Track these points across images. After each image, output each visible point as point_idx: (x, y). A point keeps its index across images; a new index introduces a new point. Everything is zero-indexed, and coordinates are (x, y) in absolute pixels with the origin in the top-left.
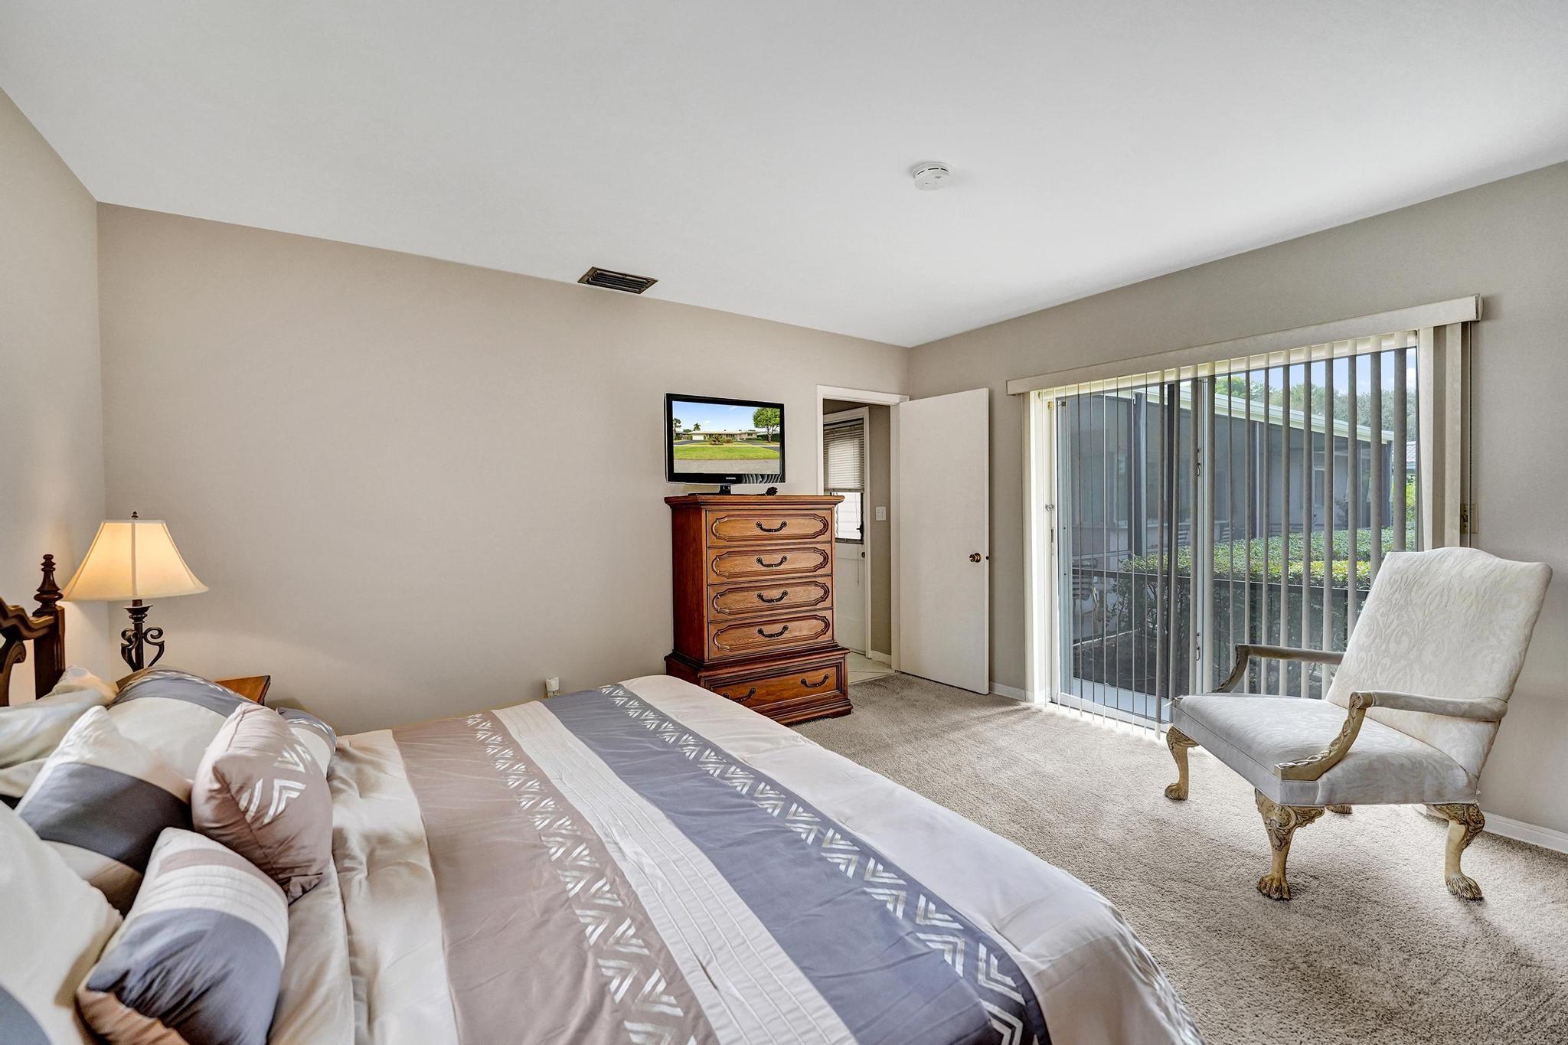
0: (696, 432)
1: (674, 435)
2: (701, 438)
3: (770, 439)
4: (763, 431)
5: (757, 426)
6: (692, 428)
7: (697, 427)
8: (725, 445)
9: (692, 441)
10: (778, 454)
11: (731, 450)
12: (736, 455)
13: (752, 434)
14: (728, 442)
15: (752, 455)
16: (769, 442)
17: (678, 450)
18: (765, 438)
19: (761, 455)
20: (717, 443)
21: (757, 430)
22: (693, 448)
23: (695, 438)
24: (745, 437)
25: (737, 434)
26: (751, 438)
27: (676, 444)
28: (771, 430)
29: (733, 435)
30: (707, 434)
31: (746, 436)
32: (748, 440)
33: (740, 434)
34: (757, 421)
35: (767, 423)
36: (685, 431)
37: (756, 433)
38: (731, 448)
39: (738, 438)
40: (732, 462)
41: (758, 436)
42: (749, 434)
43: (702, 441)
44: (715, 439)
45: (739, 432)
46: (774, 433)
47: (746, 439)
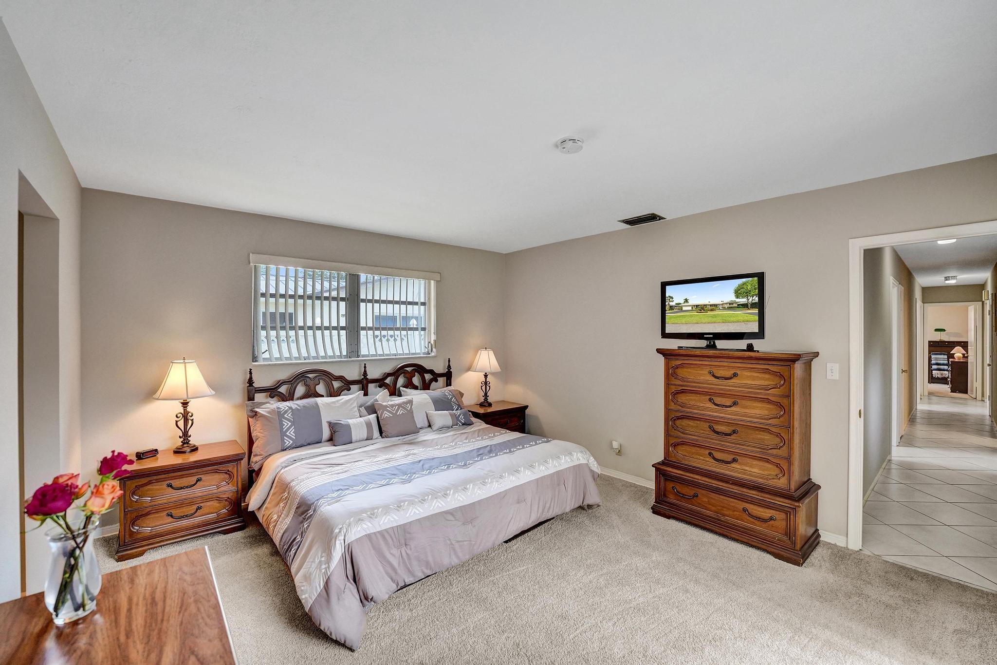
0: (685, 304)
1: (667, 308)
2: (690, 308)
3: (749, 305)
4: (743, 300)
5: (737, 297)
6: (682, 301)
7: (686, 301)
8: (709, 313)
9: (681, 310)
10: (757, 318)
11: (715, 316)
12: (719, 319)
13: (732, 304)
14: (712, 310)
15: (732, 319)
16: (749, 309)
17: (671, 318)
18: (745, 306)
19: (741, 318)
20: (703, 311)
21: (738, 300)
22: (682, 315)
23: (684, 308)
24: (726, 306)
25: (719, 304)
26: (731, 306)
27: (667, 313)
28: (751, 300)
29: (716, 305)
30: (694, 306)
31: (728, 305)
32: (730, 308)
33: (722, 304)
34: (738, 293)
35: (747, 294)
36: (677, 304)
37: (737, 303)
38: (714, 315)
39: (721, 307)
40: (716, 324)
41: (738, 305)
42: (730, 304)
43: (691, 310)
44: (701, 308)
45: (722, 303)
46: (753, 302)
47: (728, 308)
